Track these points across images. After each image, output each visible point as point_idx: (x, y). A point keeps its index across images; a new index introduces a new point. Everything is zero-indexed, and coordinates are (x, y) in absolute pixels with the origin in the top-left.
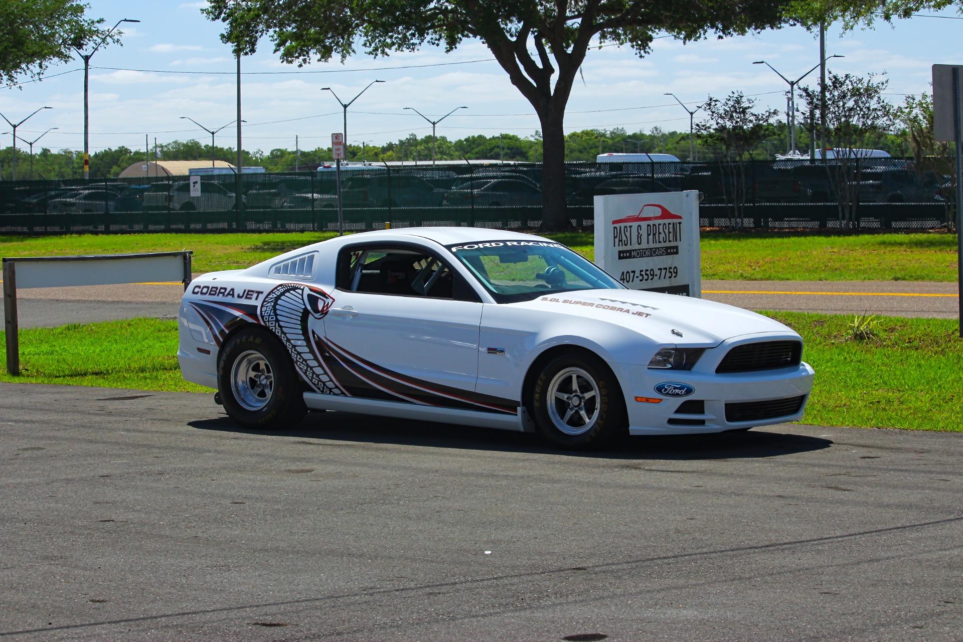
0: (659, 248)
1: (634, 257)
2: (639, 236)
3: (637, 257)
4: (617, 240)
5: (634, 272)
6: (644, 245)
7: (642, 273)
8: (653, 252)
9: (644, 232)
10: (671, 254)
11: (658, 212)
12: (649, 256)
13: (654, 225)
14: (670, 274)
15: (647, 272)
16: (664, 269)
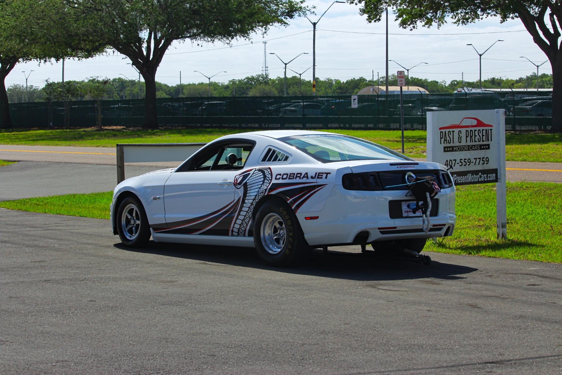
0: (474, 145)
1: (455, 151)
2: (460, 138)
3: (457, 151)
4: (443, 140)
5: (455, 160)
6: (463, 143)
7: (461, 161)
8: (470, 148)
9: (463, 135)
10: (484, 149)
11: (475, 122)
12: (467, 150)
13: (471, 131)
14: (483, 162)
15: (465, 161)
16: (478, 158)
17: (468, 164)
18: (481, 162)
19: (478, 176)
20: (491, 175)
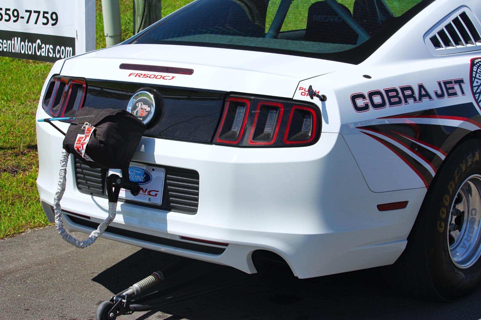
14: (45, 21)
15: (8, 12)
16: (35, 12)
17: (13, 18)
18: (42, 20)
19: (34, 45)
20: (63, 48)
